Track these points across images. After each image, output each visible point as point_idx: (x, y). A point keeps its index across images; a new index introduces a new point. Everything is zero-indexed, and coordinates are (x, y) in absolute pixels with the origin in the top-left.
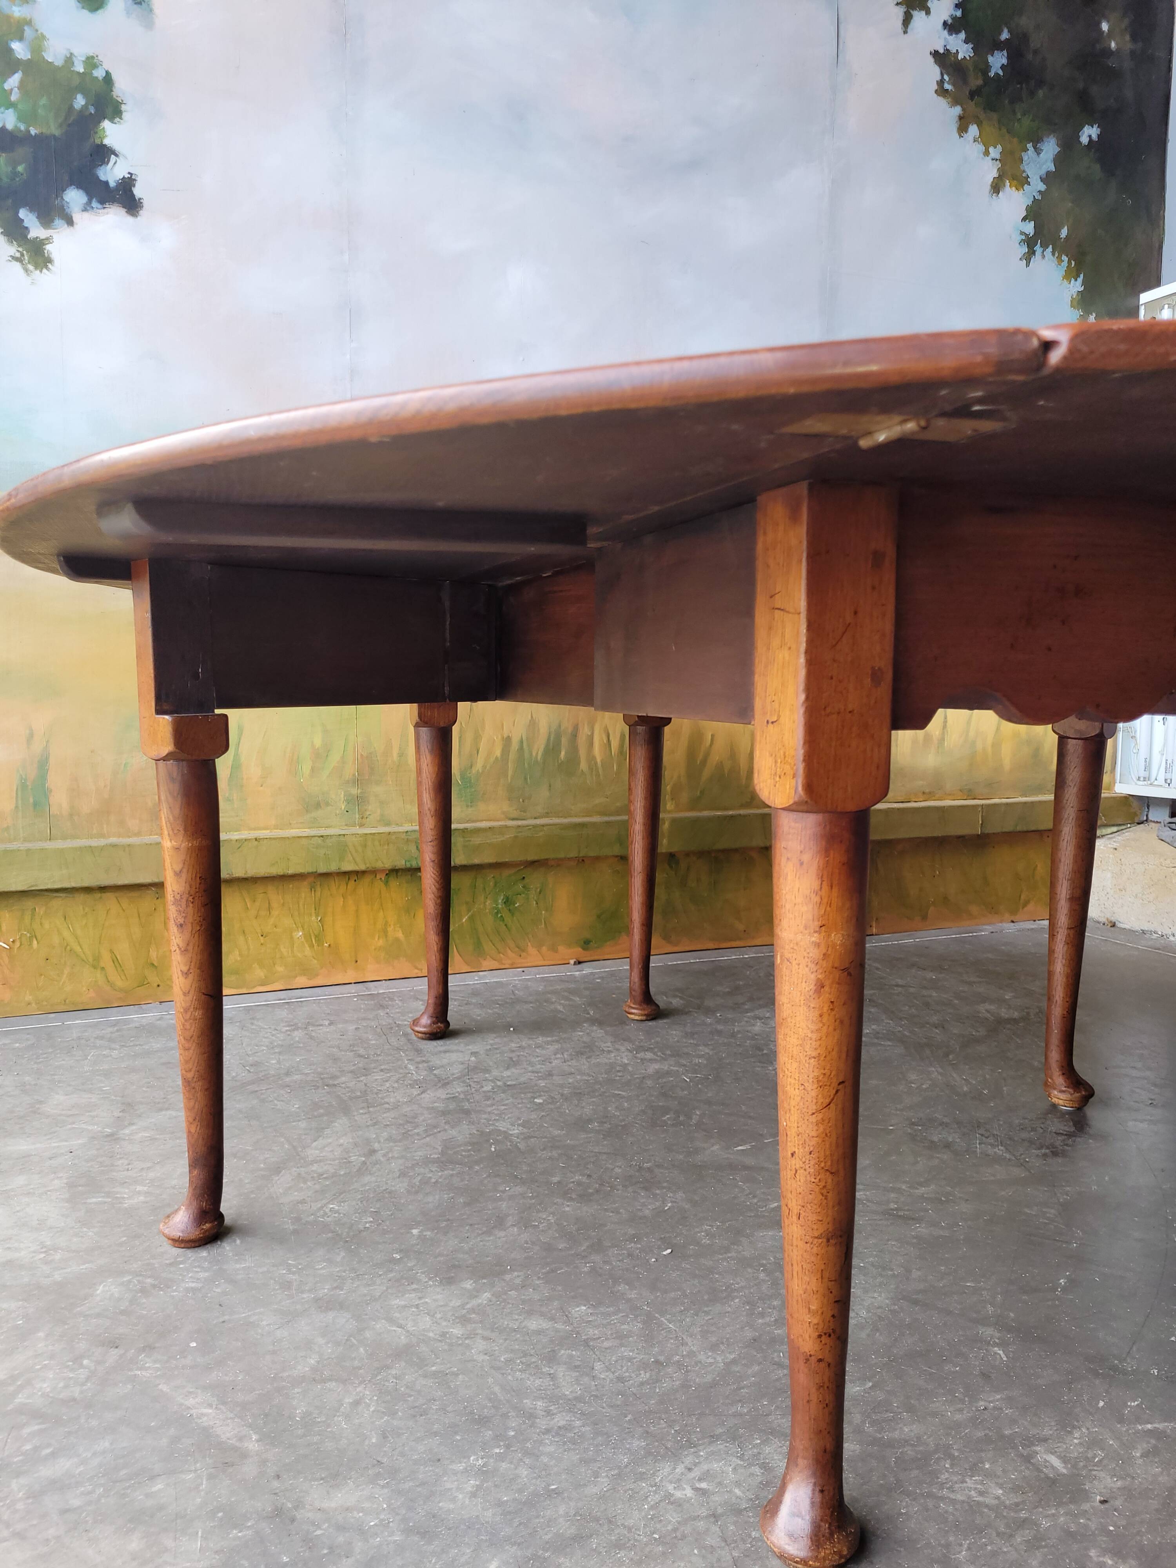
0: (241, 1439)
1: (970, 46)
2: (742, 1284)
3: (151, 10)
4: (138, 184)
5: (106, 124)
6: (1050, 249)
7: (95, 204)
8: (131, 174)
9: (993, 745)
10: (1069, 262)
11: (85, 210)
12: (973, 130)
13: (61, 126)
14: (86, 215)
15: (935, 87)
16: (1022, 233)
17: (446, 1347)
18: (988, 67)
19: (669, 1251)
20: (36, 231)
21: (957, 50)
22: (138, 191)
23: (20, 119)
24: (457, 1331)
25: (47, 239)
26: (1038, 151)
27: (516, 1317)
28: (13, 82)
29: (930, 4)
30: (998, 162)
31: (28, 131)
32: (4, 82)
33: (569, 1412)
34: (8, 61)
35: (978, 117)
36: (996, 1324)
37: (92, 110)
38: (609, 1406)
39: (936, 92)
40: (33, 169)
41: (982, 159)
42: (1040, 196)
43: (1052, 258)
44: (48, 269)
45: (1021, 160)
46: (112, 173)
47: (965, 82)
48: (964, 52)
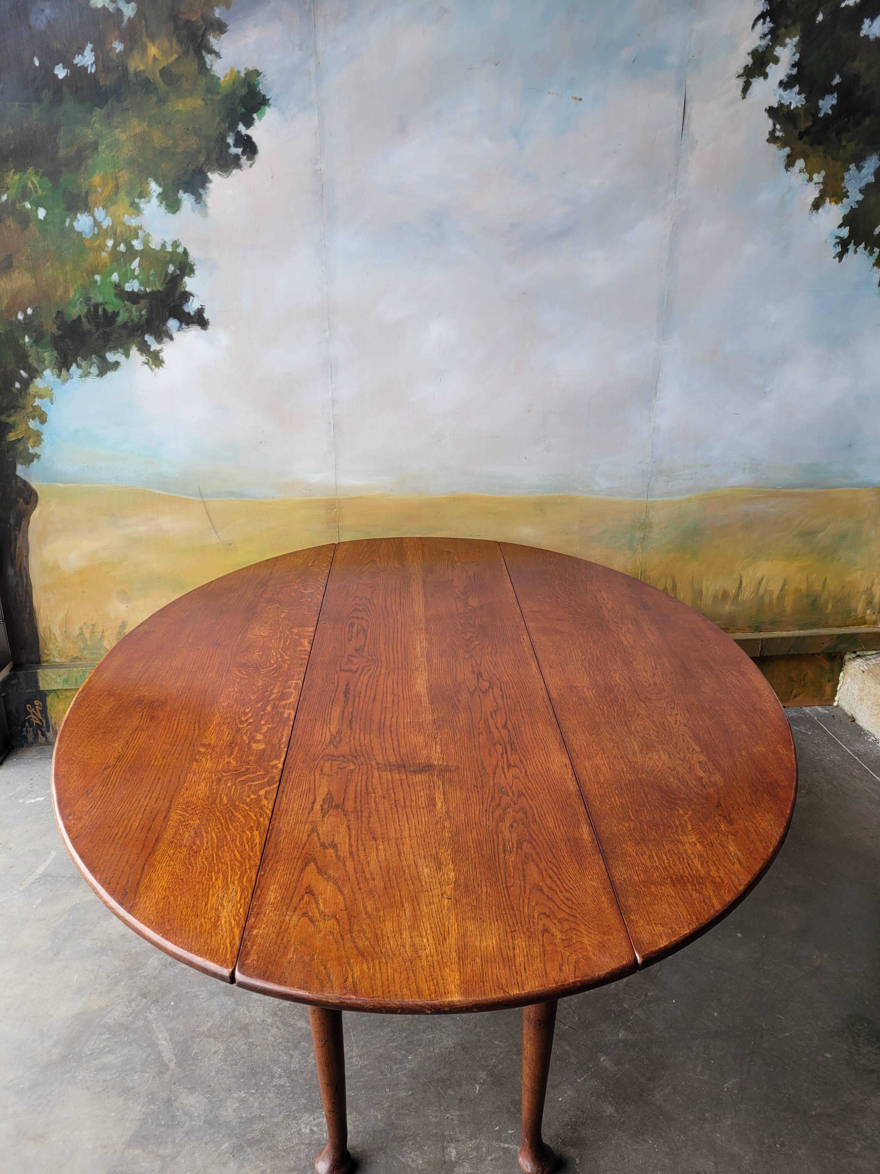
1: (803, 95)
3: (206, 206)
4: (206, 311)
5: (186, 279)
6: (863, 245)
7: (184, 326)
8: (202, 306)
9: (778, 598)
11: (179, 330)
12: (800, 163)
13: (162, 284)
14: (179, 333)
15: (767, 136)
16: (837, 237)
17: (261, 1029)
18: (818, 110)
20: (154, 346)
21: (790, 102)
22: (206, 315)
23: (141, 284)
24: (269, 1020)
25: (161, 350)
26: (859, 168)
27: (296, 1017)
28: (135, 264)
29: (768, 70)
30: (821, 185)
31: (145, 290)
32: (130, 265)
33: (288, 1077)
34: (131, 253)
35: (805, 152)
36: (489, 1071)
37: (178, 272)
38: (304, 1079)
39: (768, 141)
40: (150, 312)
41: (806, 185)
42: (857, 206)
43: (864, 252)
44: (162, 367)
45: (843, 179)
46: (192, 307)
47: (795, 126)
48: (796, 103)
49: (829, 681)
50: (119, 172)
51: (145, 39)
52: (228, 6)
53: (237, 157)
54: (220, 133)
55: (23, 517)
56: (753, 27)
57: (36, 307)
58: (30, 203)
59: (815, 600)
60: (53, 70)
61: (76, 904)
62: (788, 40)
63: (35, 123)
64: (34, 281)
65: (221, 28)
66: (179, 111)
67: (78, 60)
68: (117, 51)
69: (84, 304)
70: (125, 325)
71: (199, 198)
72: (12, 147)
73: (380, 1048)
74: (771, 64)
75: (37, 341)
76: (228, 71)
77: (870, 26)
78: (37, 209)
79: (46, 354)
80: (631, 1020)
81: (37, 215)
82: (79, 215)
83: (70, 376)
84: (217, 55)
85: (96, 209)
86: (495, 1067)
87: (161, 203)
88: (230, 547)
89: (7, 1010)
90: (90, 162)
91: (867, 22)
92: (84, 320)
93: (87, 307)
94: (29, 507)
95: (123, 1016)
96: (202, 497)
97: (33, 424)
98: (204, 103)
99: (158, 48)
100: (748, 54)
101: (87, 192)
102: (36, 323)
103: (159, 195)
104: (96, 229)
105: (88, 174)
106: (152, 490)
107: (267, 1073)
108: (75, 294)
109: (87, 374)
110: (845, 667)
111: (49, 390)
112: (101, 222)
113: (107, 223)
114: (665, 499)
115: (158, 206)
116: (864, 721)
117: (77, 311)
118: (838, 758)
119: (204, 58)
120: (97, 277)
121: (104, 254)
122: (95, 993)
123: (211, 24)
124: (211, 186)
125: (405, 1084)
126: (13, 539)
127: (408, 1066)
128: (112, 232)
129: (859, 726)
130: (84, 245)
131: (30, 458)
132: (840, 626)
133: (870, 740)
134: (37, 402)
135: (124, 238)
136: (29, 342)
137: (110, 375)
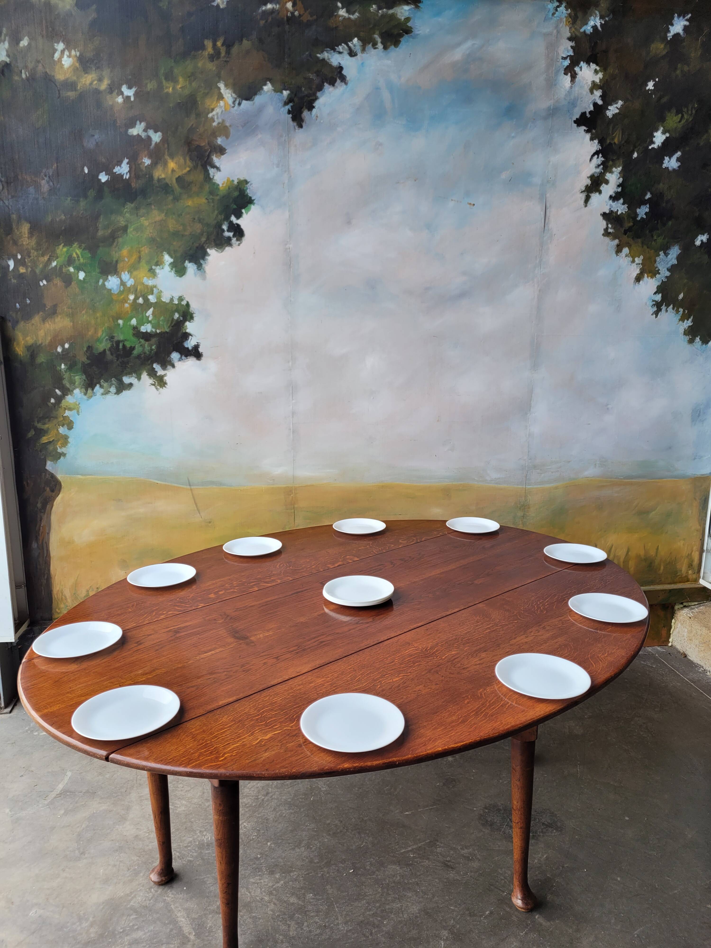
0: (189, 934)
1: (626, 206)
2: (371, 893)
3: (205, 272)
4: (200, 347)
5: (187, 324)
6: (671, 306)
7: (183, 357)
8: (198, 343)
9: (624, 562)
10: (684, 311)
11: (179, 360)
12: (626, 250)
13: (169, 327)
14: (180, 362)
15: (603, 232)
16: (653, 301)
17: (261, 905)
18: (637, 215)
19: (352, 870)
20: (160, 372)
21: (618, 210)
22: (201, 350)
23: (153, 327)
24: (266, 898)
25: (165, 375)
26: (666, 255)
27: (288, 895)
28: (150, 312)
29: (601, 188)
30: (640, 265)
31: (156, 332)
32: (146, 313)
33: (289, 943)
34: (148, 304)
35: (628, 243)
36: (450, 930)
37: (181, 318)
38: (302, 943)
39: (603, 235)
40: (158, 347)
41: (631, 265)
42: (666, 280)
43: (672, 311)
44: (165, 387)
45: (655, 261)
46: (190, 344)
47: (622, 226)
48: (621, 210)
49: (664, 627)
50: (142, 247)
51: (167, 157)
52: (227, 137)
53: (229, 239)
54: (218, 222)
55: (48, 502)
56: (591, 160)
57: (72, 343)
58: (73, 268)
59: (651, 563)
60: (98, 176)
61: (94, 813)
62: (614, 169)
63: (82, 212)
64: (72, 324)
65: (221, 151)
66: (188, 206)
67: (117, 170)
68: (146, 165)
69: (109, 341)
70: (139, 357)
71: (200, 267)
72: (63, 228)
73: (360, 916)
74: (603, 184)
75: (71, 368)
76: (226, 180)
77: (669, 162)
78: (78, 272)
79: (76, 377)
80: (555, 886)
81: (78, 276)
82: (109, 277)
83: (94, 394)
84: (218, 169)
85: (123, 273)
86: (453, 926)
87: (172, 269)
88: (210, 524)
89: (47, 899)
90: (120, 240)
91: (667, 158)
92: (108, 352)
93: (111, 343)
94: (54, 494)
95: (145, 900)
96: (190, 485)
97: (62, 430)
98: (207, 201)
99: (176, 163)
100: (588, 177)
101: (117, 261)
102: (71, 354)
103: (171, 264)
104: (122, 287)
105: (119, 248)
106: (152, 480)
107: (271, 940)
108: (103, 334)
109: (107, 392)
110: (676, 615)
111: (76, 404)
112: (126, 282)
113: (130, 282)
114: (539, 486)
115: (170, 272)
116: (694, 656)
117: (103, 346)
118: (679, 684)
119: (208, 171)
120: (120, 322)
121: (127, 305)
122: (119, 883)
123: (215, 148)
124: (209, 258)
125: (384, 943)
126: (39, 519)
127: (384, 929)
128: (134, 290)
129: (690, 660)
130: (112, 298)
131: (58, 456)
132: (670, 583)
133: (700, 670)
134: (67, 413)
135: (143, 293)
136: (64, 368)
137: (125, 393)
